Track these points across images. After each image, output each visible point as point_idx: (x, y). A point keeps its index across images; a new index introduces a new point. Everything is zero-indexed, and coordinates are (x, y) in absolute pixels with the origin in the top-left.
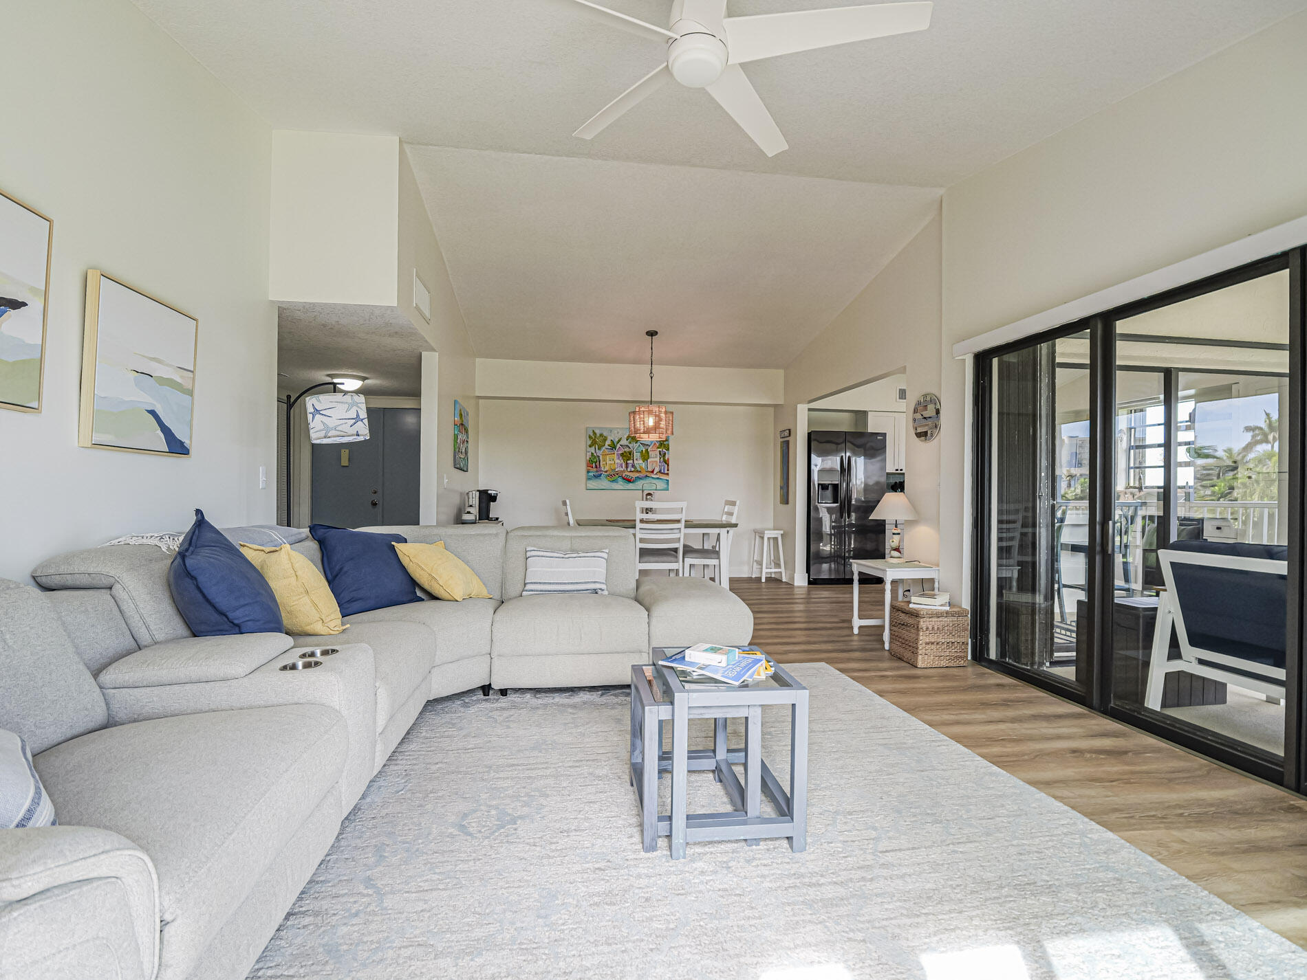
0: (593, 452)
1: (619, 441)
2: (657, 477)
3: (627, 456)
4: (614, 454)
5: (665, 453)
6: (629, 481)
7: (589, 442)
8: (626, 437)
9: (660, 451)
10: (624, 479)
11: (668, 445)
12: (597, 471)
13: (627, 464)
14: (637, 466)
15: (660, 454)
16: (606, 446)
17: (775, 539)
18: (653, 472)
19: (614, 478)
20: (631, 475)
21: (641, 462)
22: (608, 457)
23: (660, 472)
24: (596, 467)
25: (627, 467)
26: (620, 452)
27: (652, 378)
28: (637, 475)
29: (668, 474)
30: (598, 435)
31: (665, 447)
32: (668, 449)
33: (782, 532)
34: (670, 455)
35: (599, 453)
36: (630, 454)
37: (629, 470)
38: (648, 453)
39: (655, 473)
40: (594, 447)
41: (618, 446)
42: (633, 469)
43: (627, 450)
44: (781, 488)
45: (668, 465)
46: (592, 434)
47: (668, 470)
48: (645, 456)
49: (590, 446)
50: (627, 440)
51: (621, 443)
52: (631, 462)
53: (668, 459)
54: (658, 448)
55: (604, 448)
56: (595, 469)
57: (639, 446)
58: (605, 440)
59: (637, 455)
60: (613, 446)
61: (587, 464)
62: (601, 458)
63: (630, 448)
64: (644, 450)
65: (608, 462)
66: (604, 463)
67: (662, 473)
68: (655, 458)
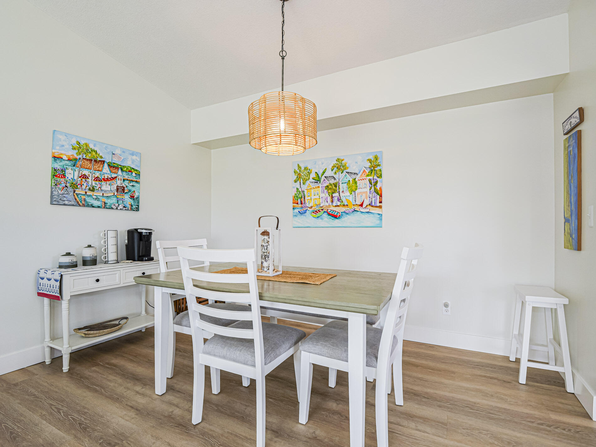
0: (299, 187)
1: (324, 172)
2: (368, 210)
3: (333, 189)
4: (319, 187)
5: (376, 182)
6: (335, 217)
7: (295, 177)
8: (331, 167)
9: (370, 180)
10: (329, 214)
11: (380, 170)
12: (302, 208)
13: (332, 197)
14: (343, 199)
15: (371, 183)
16: (311, 180)
17: (554, 311)
18: (361, 205)
19: (319, 214)
20: (337, 209)
21: (348, 194)
22: (312, 191)
23: (370, 205)
24: (302, 204)
25: (332, 202)
26: (325, 185)
27: (283, 58)
28: (342, 209)
29: (380, 207)
30: (303, 168)
31: (376, 173)
32: (380, 176)
33: (566, 301)
34: (383, 184)
35: (304, 187)
36: (336, 186)
37: (334, 204)
38: (356, 183)
39: (364, 206)
40: (298, 182)
41: (323, 178)
42: (339, 203)
43: (332, 181)
44: (567, 220)
45: (381, 196)
46: (297, 168)
47: (381, 202)
48: (353, 187)
49: (296, 182)
50: (332, 170)
51: (325, 175)
52: (336, 195)
53: (380, 188)
54: (368, 175)
55: (308, 182)
56: (300, 205)
57: (345, 176)
58: (309, 173)
59: (343, 187)
60: (317, 180)
61: (293, 200)
62: (306, 193)
63: (335, 179)
64: (351, 180)
65: (313, 197)
66: (309, 198)
67: (372, 206)
68: (364, 189)
